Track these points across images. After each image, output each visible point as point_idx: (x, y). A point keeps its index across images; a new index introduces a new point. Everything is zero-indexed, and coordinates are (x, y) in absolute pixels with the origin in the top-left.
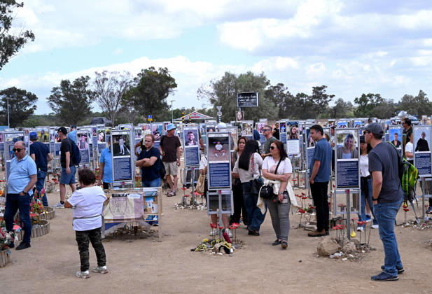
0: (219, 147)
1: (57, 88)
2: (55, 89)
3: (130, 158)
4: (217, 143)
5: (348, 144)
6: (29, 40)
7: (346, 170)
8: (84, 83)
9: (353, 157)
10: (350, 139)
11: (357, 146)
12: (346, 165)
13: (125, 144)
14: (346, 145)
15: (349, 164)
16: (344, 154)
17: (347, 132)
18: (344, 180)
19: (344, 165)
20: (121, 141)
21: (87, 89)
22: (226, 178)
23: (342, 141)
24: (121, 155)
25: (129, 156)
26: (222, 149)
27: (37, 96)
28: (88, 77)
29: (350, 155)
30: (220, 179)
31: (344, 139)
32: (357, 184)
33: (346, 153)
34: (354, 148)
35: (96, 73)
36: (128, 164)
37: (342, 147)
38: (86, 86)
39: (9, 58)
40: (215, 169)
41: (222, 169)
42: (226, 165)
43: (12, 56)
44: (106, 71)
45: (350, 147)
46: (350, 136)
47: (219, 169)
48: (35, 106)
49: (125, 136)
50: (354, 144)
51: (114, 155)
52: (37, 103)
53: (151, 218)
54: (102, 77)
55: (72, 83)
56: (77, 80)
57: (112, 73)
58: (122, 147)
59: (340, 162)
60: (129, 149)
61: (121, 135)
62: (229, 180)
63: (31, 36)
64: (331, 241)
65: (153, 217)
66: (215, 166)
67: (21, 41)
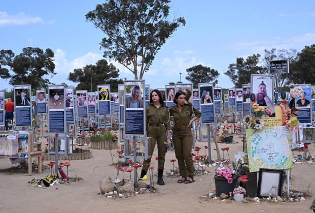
0: (57, 97)
1: (233, 65)
2: (231, 66)
3: (30, 108)
4: (55, 94)
5: (135, 94)
6: (181, 24)
7: (133, 118)
8: (255, 60)
9: (139, 107)
10: (137, 90)
11: (142, 97)
12: (133, 113)
13: (26, 96)
14: (134, 95)
15: (136, 113)
16: (131, 103)
17: (134, 83)
18: (132, 127)
19: (131, 113)
20: (23, 94)
21: (257, 65)
22: (61, 124)
23: (130, 92)
24: (23, 105)
25: (29, 106)
26: (59, 99)
27: (219, 73)
28: (258, 54)
29: (136, 104)
30: (57, 124)
31: (131, 90)
32: (143, 131)
33: (133, 102)
34: (140, 98)
35: (266, 51)
36: (28, 113)
37: (130, 97)
38: (256, 63)
39: (166, 39)
40: (54, 116)
41: (59, 116)
42: (62, 113)
43: (169, 38)
44: (274, 49)
45: (137, 97)
46: (137, 87)
47: (57, 116)
48: (217, 81)
49: (26, 90)
50: (141, 95)
51: (16, 105)
52: (218, 78)
53: (23, 156)
54: (271, 55)
55: (245, 60)
56: (250, 57)
57: (281, 51)
58: (23, 98)
59: (128, 111)
60: (30, 101)
61: (23, 89)
62: (63, 126)
63: (182, 21)
64: (109, 180)
65: (25, 155)
66: (54, 113)
67: (175, 26)
